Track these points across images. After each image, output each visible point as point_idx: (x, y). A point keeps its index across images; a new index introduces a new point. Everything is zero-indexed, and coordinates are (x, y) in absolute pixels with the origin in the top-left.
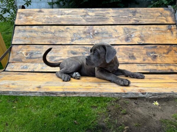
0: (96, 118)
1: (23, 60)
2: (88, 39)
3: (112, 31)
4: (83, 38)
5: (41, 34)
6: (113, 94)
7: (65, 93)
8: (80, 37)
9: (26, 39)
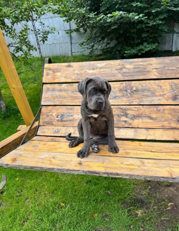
0: (133, 190)
1: (54, 123)
2: (125, 98)
3: (156, 87)
4: (119, 97)
5: (72, 94)
6: (158, 178)
7: (107, 173)
8: (116, 96)
9: (55, 99)
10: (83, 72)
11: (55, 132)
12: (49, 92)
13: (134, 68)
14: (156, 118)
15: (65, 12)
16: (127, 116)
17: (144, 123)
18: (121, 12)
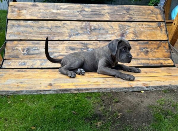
0: (92, 108)
1: (20, 57)
2: (85, 35)
3: (108, 27)
4: (81, 34)
5: (38, 30)
7: (78, 90)
8: (78, 33)
9: (21, 34)
10: (48, 11)
11: (22, 65)
12: (15, 27)
13: (91, 11)
16: (88, 50)
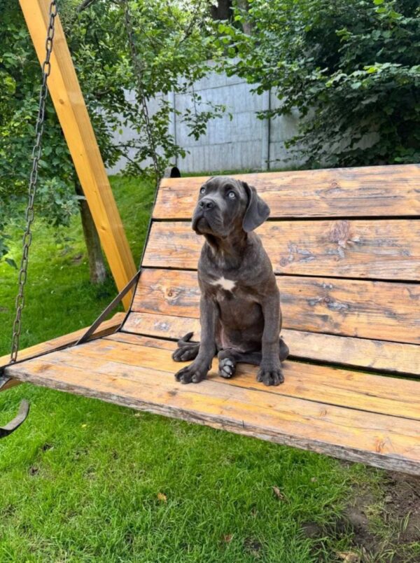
1: (161, 308)
2: (330, 259)
3: (412, 237)
4: (316, 257)
6: (343, 451)
7: (221, 421)
8: (308, 253)
9: (172, 254)
11: (159, 328)
12: (163, 238)
13: (360, 189)
14: (406, 314)
15: (254, 70)
16: (331, 304)
17: (372, 327)
18: (387, 65)
